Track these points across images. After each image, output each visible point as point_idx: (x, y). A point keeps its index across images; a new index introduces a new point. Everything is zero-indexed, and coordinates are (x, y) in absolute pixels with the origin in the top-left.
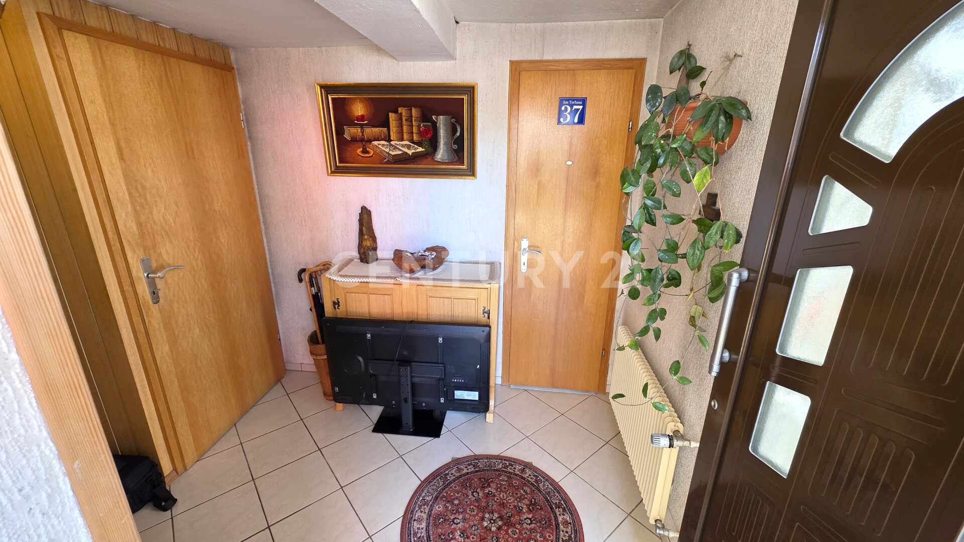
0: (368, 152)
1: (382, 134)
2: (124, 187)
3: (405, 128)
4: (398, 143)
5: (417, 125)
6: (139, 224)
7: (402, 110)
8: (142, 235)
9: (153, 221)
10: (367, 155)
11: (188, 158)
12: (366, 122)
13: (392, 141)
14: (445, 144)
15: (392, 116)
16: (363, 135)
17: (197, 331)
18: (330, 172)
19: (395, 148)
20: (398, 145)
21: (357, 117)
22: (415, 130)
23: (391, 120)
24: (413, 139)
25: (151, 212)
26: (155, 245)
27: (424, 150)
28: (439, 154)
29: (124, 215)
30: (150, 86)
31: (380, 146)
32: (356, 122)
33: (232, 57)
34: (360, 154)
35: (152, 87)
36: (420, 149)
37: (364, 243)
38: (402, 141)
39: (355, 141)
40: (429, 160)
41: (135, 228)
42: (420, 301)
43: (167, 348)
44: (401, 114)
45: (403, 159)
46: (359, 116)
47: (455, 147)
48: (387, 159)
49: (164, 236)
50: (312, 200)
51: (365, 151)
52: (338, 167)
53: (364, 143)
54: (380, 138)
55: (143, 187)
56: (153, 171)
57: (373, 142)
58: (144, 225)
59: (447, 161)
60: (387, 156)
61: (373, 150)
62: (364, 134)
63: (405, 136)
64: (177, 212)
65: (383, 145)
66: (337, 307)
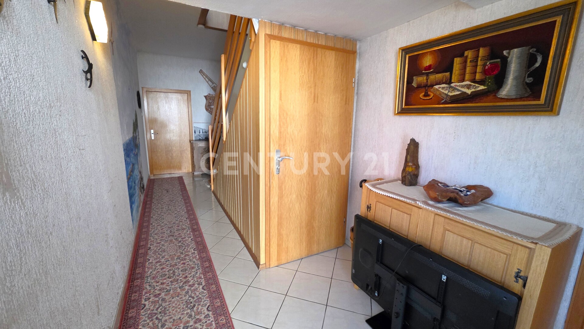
0: (429, 95)
1: (445, 78)
2: (278, 113)
3: (468, 69)
4: (458, 84)
5: (483, 64)
6: (280, 133)
7: (468, 53)
8: (280, 138)
9: (287, 132)
10: (428, 98)
11: (314, 102)
12: (432, 70)
13: (453, 83)
14: (516, 78)
15: (457, 61)
16: (427, 81)
17: (294, 196)
18: (396, 112)
19: (454, 89)
20: (458, 86)
21: (425, 68)
22: (479, 69)
23: (455, 64)
24: (475, 79)
25: (287, 127)
26: (285, 144)
27: (486, 87)
28: (504, 91)
29: (274, 126)
30: (303, 63)
31: (440, 89)
32: (423, 72)
33: (358, 46)
34: (422, 98)
35: (304, 64)
36: (482, 87)
37: (407, 169)
38: (462, 82)
39: (420, 87)
40: (491, 97)
41: (277, 134)
42: (436, 230)
43: (277, 199)
44: (467, 56)
45: (463, 98)
46: (427, 66)
47: (529, 80)
48: (444, 100)
49: (290, 141)
50: (382, 133)
51: (426, 95)
52: (404, 109)
53: (427, 88)
54: (442, 82)
55: (287, 114)
56: (293, 107)
57: (435, 86)
58: (282, 133)
59: (514, 97)
60: (445, 97)
61: (433, 93)
62: (429, 80)
63: (467, 76)
64: (300, 130)
65: (443, 88)
66: (369, 211)
